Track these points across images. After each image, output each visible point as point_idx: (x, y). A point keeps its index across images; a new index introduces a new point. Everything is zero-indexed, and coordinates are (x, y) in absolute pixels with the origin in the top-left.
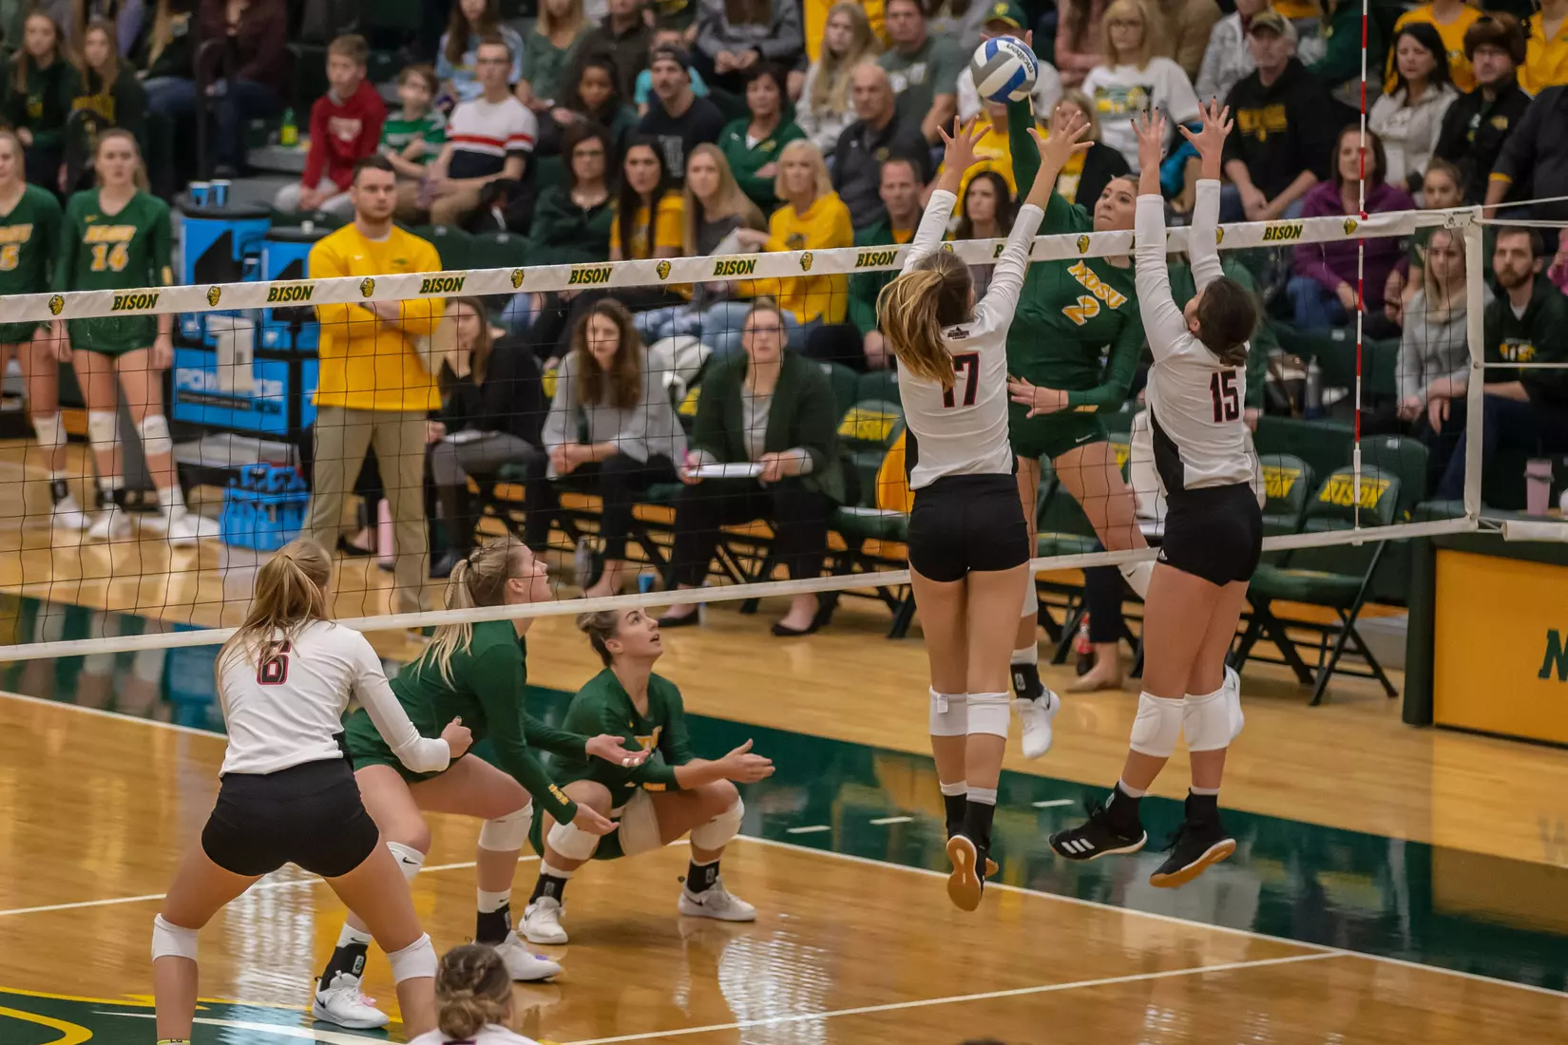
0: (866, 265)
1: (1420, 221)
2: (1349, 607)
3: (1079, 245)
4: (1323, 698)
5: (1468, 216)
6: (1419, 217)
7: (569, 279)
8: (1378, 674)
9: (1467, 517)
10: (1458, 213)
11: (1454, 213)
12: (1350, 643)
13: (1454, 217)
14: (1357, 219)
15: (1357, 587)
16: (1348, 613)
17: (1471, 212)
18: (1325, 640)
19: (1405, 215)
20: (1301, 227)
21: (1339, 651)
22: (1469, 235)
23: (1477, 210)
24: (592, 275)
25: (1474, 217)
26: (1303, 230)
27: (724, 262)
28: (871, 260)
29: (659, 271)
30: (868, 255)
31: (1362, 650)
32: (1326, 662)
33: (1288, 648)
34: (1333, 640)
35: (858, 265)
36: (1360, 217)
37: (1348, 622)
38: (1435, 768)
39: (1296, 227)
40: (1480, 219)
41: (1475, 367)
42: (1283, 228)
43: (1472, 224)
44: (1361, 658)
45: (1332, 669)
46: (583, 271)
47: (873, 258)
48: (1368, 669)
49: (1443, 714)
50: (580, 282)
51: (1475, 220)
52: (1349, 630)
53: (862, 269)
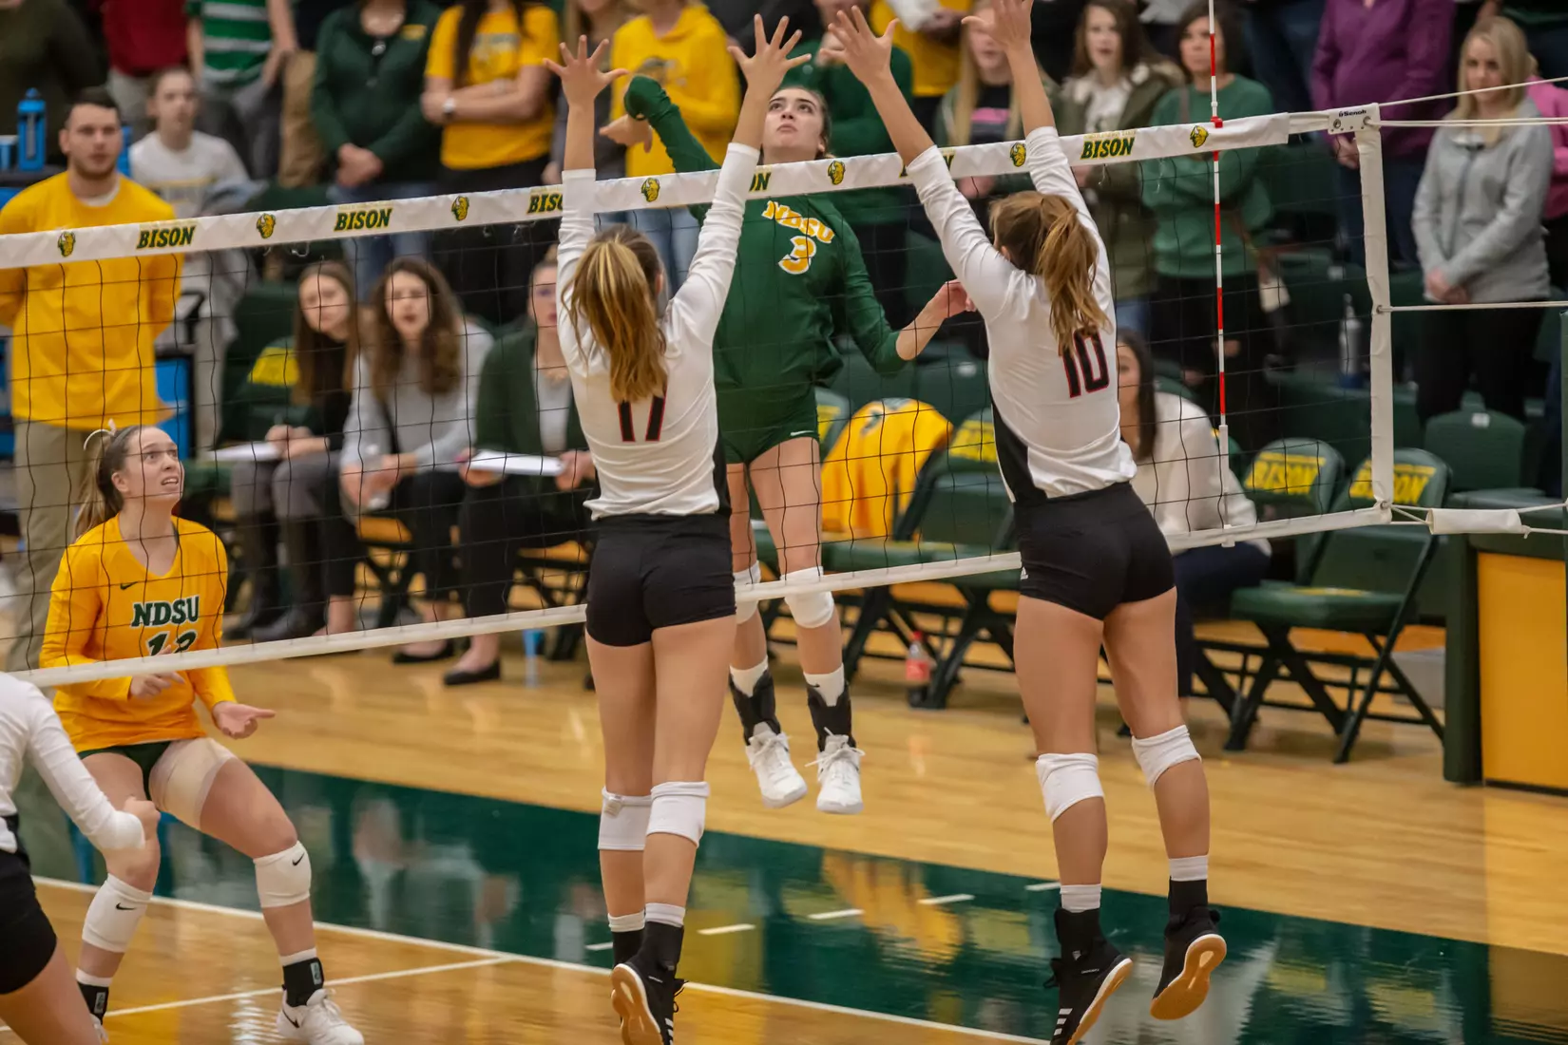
0: (542, 210)
1: (1293, 125)
2: (1384, 633)
3: (831, 174)
4: (1353, 754)
5: (1362, 116)
6: (1293, 122)
7: (137, 242)
8: (1427, 719)
9: (1377, 506)
10: (1346, 114)
11: (1341, 115)
12: (1386, 680)
13: (1340, 118)
14: (1209, 128)
15: (1394, 607)
16: (1382, 641)
17: (1363, 112)
18: (1354, 676)
19: (1273, 120)
20: (1132, 140)
21: (1373, 689)
22: (1365, 142)
23: (1372, 110)
24: (168, 236)
25: (1368, 118)
26: (1135, 143)
27: (349, 214)
28: (548, 203)
29: (259, 228)
30: (544, 197)
31: (1404, 688)
32: (1356, 705)
33: (1315, 688)
34: (1364, 677)
35: (531, 211)
36: (1213, 124)
37: (1383, 653)
38: (1488, 839)
39: (1125, 140)
40: (1377, 121)
41: (1378, 312)
42: (1107, 142)
43: (1366, 128)
44: (1405, 698)
45: (1363, 713)
46: (155, 232)
47: (551, 200)
48: (1413, 712)
49: (1495, 766)
50: (152, 245)
51: (1369, 122)
52: (1386, 664)
53: (537, 216)
